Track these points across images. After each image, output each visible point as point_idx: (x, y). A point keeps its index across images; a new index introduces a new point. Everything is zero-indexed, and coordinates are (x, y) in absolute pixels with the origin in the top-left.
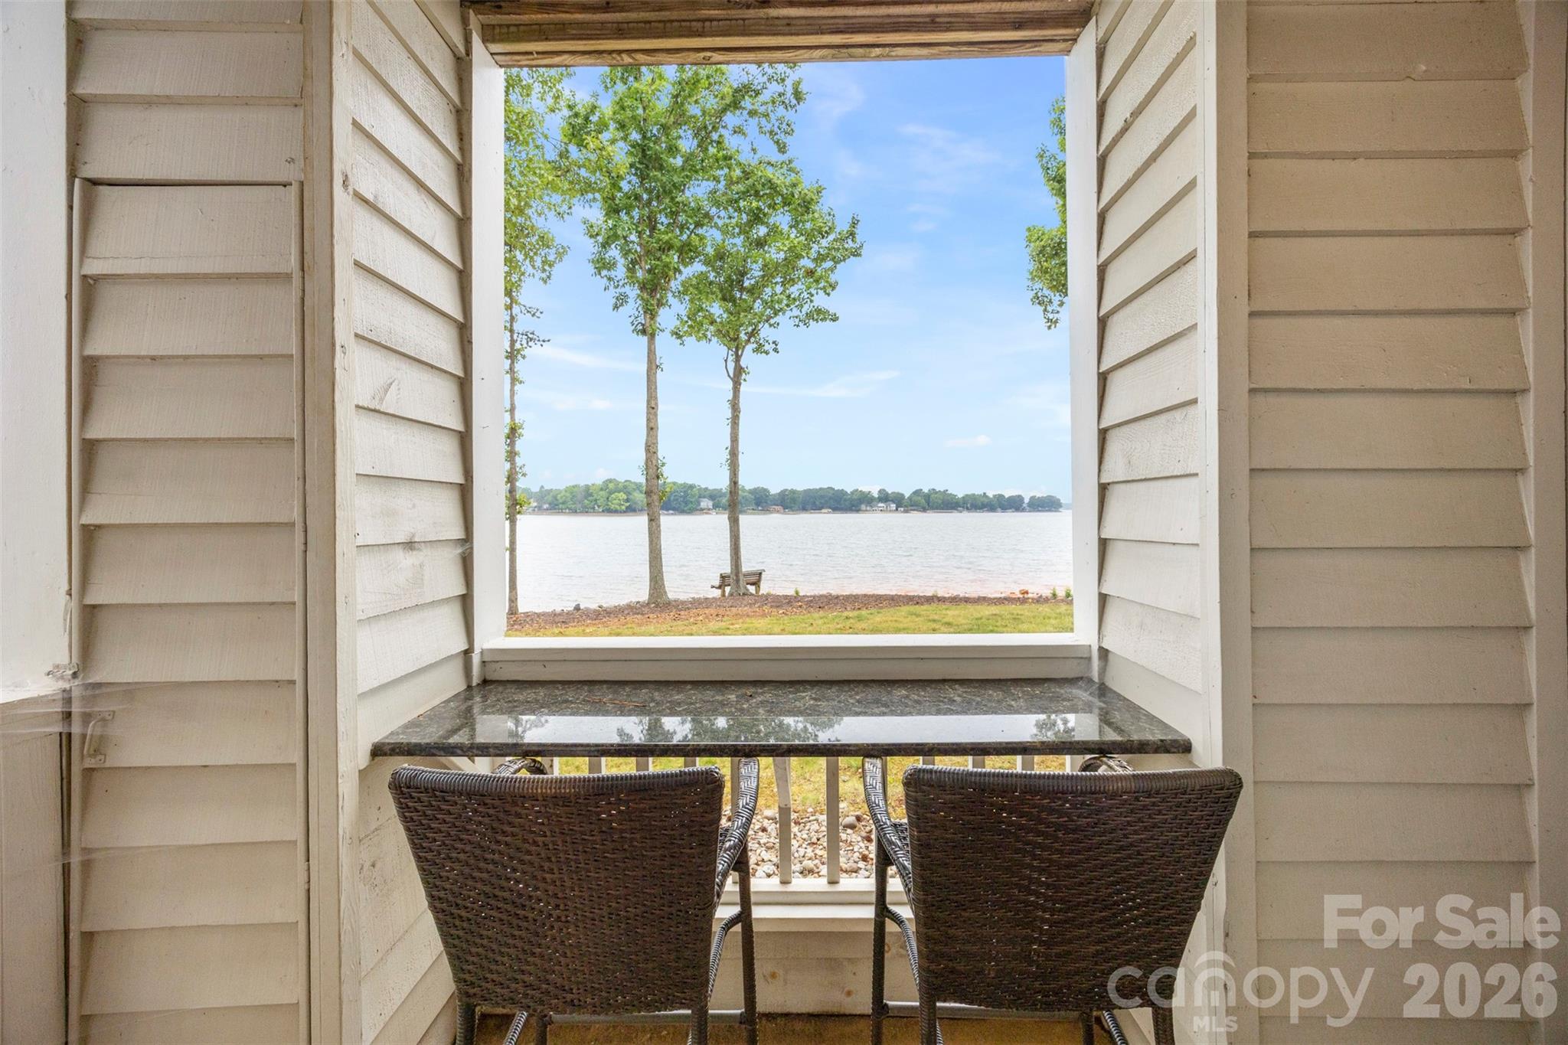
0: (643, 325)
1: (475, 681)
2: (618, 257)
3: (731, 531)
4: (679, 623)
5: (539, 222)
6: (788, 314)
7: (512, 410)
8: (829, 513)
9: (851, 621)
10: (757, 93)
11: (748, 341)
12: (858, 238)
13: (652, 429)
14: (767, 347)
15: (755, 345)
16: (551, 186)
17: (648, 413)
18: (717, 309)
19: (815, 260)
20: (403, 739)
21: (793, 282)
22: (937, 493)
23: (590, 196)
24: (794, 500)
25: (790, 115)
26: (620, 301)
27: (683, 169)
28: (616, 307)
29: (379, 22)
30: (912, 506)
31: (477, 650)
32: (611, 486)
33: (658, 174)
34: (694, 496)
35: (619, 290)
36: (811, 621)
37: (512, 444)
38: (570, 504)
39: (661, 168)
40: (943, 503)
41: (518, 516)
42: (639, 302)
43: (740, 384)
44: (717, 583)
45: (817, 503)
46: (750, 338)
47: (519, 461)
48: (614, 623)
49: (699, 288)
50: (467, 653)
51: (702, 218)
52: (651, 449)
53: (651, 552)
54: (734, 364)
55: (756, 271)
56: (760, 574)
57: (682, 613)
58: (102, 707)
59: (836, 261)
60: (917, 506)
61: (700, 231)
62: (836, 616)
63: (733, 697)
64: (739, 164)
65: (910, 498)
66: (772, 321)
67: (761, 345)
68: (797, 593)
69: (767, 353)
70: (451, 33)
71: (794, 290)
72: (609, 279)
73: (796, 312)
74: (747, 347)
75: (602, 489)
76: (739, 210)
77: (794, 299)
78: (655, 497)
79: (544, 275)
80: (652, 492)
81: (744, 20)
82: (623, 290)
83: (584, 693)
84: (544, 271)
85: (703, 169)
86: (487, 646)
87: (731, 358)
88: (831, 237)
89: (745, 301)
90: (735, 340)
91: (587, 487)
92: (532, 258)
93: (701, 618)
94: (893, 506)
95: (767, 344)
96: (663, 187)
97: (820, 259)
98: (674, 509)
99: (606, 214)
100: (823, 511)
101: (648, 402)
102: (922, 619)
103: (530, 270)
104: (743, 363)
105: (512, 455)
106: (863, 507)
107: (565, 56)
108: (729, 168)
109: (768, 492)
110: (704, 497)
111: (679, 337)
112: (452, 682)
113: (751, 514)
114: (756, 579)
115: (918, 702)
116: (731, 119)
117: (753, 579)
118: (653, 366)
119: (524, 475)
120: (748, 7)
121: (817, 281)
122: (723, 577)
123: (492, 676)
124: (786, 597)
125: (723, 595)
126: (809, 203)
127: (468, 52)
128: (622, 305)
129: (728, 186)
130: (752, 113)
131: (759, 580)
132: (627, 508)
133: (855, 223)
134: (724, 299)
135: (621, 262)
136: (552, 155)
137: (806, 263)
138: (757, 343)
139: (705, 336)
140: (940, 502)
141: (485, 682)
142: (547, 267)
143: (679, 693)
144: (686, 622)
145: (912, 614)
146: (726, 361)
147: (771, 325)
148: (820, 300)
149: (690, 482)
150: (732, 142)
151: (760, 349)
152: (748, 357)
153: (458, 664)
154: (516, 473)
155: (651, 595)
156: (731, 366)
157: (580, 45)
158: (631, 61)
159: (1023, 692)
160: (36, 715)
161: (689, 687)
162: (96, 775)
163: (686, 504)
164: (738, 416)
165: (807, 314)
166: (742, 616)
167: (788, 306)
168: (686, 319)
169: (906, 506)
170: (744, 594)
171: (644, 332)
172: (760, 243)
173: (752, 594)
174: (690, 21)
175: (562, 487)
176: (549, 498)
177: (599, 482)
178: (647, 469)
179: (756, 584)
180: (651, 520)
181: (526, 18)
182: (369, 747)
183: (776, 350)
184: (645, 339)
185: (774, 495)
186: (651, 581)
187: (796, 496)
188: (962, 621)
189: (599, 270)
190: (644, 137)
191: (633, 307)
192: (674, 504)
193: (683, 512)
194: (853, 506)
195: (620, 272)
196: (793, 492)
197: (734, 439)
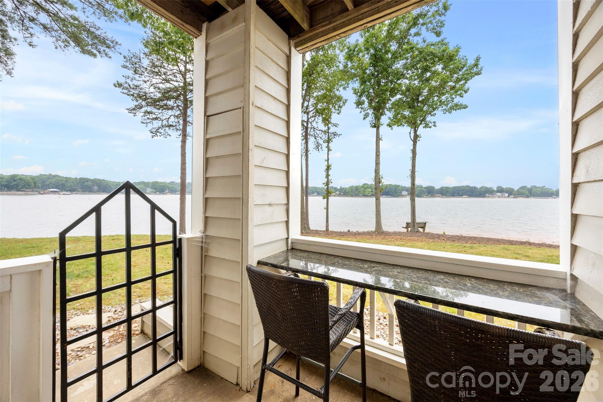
0: (374, 124)
1: (289, 248)
2: (365, 100)
3: (411, 204)
4: (384, 240)
5: (337, 93)
6: (440, 109)
7: (328, 160)
8: (466, 197)
9: (466, 248)
10: (425, 15)
11: (421, 124)
12: (480, 67)
13: (377, 164)
14: (430, 125)
15: (424, 125)
16: (342, 79)
17: (376, 158)
18: (407, 113)
19: (455, 82)
20: (265, 261)
21: (443, 94)
22: (537, 188)
23: (355, 79)
24: (447, 192)
25: (442, 18)
26: (366, 116)
27: (391, 58)
28: (364, 119)
29: (264, 56)
30: (519, 195)
31: (290, 238)
32: (366, 186)
33: (381, 64)
34: (399, 190)
35: (366, 112)
36: (444, 246)
37: (328, 172)
38: (350, 193)
39: (382, 61)
40: (541, 193)
41: (329, 197)
42: (373, 115)
43: (416, 142)
44: (405, 226)
45: (460, 193)
46: (421, 122)
47: (330, 178)
48: (359, 237)
49: (398, 105)
50: (287, 239)
51: (400, 75)
52: (377, 171)
53: (376, 212)
54: (413, 134)
55: (425, 92)
56: (425, 224)
57: (386, 237)
58: (208, 241)
59: (467, 80)
60: (523, 194)
61: (399, 82)
62: (459, 245)
63: (366, 266)
64: (417, 49)
65: (518, 191)
66: (432, 113)
67: (427, 124)
68: (444, 233)
69: (430, 127)
70: (284, 50)
71: (443, 98)
72: (362, 108)
73: (444, 107)
74: (420, 126)
75: (362, 187)
76: (417, 69)
77: (444, 102)
78: (378, 191)
79: (338, 112)
80: (377, 188)
81: (378, 7)
82: (367, 112)
83: (318, 256)
84: (338, 110)
85: (400, 56)
86: (293, 238)
87: (412, 132)
88: (465, 69)
89: (419, 107)
90: (414, 124)
91: (357, 186)
92: (335, 106)
93: (393, 239)
94: (507, 195)
95: (430, 124)
96: (383, 68)
97: (458, 80)
98: (390, 195)
99: (361, 84)
100: (463, 196)
101: (376, 153)
102: (510, 252)
103: (334, 111)
104: (418, 133)
105: (328, 176)
106: (487, 195)
107: (318, 44)
108: (413, 52)
109: (434, 188)
110: (404, 190)
111: (390, 126)
112: (282, 247)
113: (425, 197)
114: (423, 226)
115: (446, 282)
116: (413, 31)
117: (421, 225)
118: (378, 139)
119: (332, 183)
120: (379, 2)
121: (456, 92)
122: (407, 224)
123: (294, 247)
124: (437, 235)
125: (408, 231)
126: (452, 57)
127: (290, 53)
128: (367, 117)
129: (411, 60)
130: (423, 24)
131: (425, 226)
132: (371, 194)
133: (478, 59)
134: (410, 108)
135: (366, 101)
136: (341, 67)
137: (451, 84)
138: (425, 123)
139: (401, 124)
140: (539, 193)
141: (292, 249)
142: (340, 109)
143: (348, 261)
144: (386, 240)
145: (504, 249)
146: (410, 133)
147: (431, 115)
148: (458, 100)
149: (397, 184)
150: (414, 40)
151: (427, 126)
152: (421, 130)
153: (285, 242)
154: (329, 182)
155: (376, 228)
156: (412, 135)
157: (322, 39)
158: (339, 37)
159: (512, 289)
160: (197, 241)
161: (353, 260)
162: (207, 257)
163: (396, 193)
164: (415, 156)
165: (450, 107)
166: (412, 241)
167: (440, 105)
168: (392, 119)
169: (515, 195)
170: (417, 232)
171: (375, 126)
172: (427, 80)
173: (420, 232)
174: (358, 16)
175: (348, 187)
176: (343, 191)
177: (361, 185)
178: (375, 180)
179: (423, 227)
180: (377, 199)
181: (306, 36)
182: (257, 261)
183: (435, 126)
184: (375, 129)
185: (437, 189)
186: (376, 223)
187: (448, 190)
188: (538, 256)
189: (358, 106)
190: (376, 51)
191: (371, 118)
192: (390, 193)
193: (394, 196)
194: (481, 194)
195: (366, 105)
196: (447, 188)
197: (414, 166)
